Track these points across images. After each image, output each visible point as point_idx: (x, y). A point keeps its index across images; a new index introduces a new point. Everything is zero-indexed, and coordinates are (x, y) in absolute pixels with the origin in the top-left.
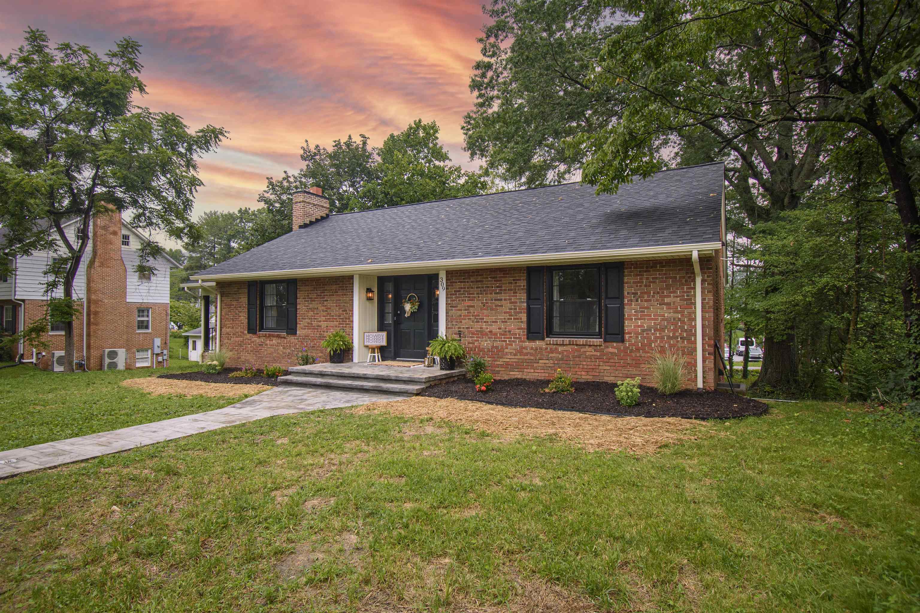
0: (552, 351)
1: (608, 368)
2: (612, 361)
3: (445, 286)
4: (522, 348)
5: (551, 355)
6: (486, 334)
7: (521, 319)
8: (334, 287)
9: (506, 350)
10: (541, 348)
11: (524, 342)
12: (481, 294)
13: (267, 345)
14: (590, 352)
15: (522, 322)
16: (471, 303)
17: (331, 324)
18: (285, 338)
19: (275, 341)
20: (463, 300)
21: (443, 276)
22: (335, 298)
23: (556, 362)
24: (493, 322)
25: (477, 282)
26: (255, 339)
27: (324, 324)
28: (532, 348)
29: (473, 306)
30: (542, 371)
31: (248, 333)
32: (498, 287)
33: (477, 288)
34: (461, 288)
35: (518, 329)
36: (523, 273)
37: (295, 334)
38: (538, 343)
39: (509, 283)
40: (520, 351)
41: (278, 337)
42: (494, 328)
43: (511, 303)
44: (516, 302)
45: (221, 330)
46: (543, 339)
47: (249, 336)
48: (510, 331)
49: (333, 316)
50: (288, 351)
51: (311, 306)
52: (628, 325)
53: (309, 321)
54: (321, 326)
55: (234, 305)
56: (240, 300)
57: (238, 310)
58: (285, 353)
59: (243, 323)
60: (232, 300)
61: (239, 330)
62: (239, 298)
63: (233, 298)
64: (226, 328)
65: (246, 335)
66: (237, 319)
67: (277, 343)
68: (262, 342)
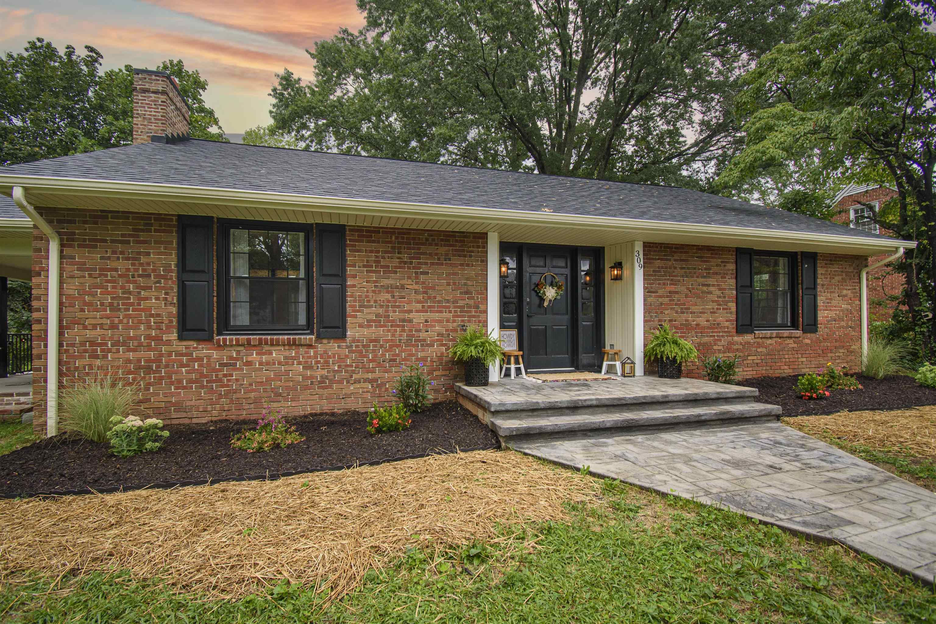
0: (759, 345)
1: (804, 359)
2: (807, 352)
3: (642, 263)
4: (731, 343)
5: (759, 350)
6: (693, 328)
7: (730, 309)
8: (442, 250)
9: (715, 347)
10: (749, 343)
11: (732, 336)
12: (687, 277)
13: (249, 363)
14: (791, 343)
15: (731, 313)
16: (672, 288)
17: (437, 316)
18: (310, 346)
19: (277, 354)
20: (664, 284)
21: (639, 247)
22: (444, 270)
23: (763, 357)
24: (701, 313)
25: (682, 260)
27: (418, 318)
28: (741, 344)
29: (676, 293)
30: (751, 369)
31: (181, 338)
32: (706, 269)
33: (682, 268)
34: (662, 267)
35: (727, 321)
36: (732, 255)
37: (343, 336)
38: (748, 338)
39: (717, 265)
40: (728, 349)
41: (291, 344)
42: (702, 321)
43: (720, 289)
44: (725, 289)
45: (61, 334)
46: (752, 332)
47: (182, 346)
48: (718, 324)
49: (439, 302)
50: (320, 373)
51: (385, 282)
52: (822, 315)
53: (381, 311)
54: (410, 321)
55: (116, 270)
56: (143, 259)
57: (135, 282)
58: (311, 377)
59: (158, 315)
60: (109, 258)
61: (139, 332)
62: (139, 253)
63: (114, 252)
64: (85, 328)
65: (169, 343)
66: (132, 304)
67: (286, 358)
68: (231, 358)
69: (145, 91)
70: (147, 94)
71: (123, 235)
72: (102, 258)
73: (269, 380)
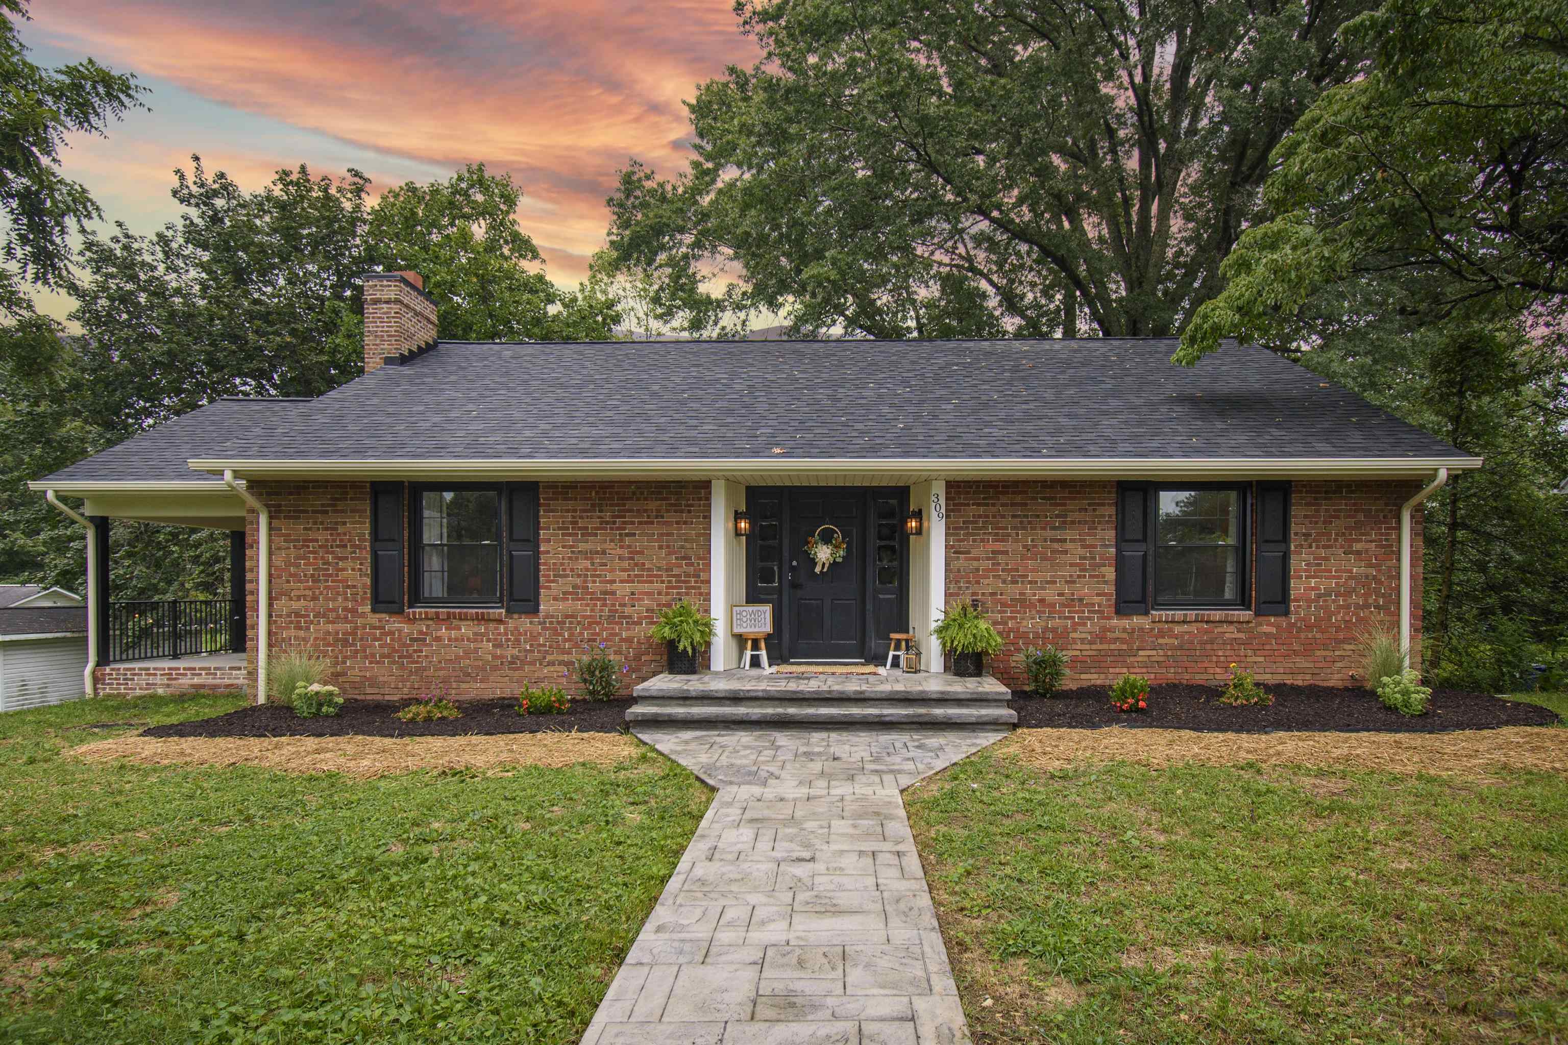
0: (1161, 634)
1: (1261, 659)
2: (1267, 647)
3: (943, 510)
4: (1105, 630)
5: (1161, 641)
6: (1032, 606)
7: (1104, 576)
8: (652, 505)
9: (1072, 635)
10: (1142, 630)
11: (1109, 618)
12: (1024, 528)
13: (438, 639)
14: (1231, 632)
15: (1106, 582)
16: (1000, 546)
17: (646, 587)
18: (500, 621)
19: (466, 630)
20: (982, 540)
21: (939, 489)
22: (656, 530)
23: (1170, 653)
24: (1048, 582)
25: (1013, 505)
26: (395, 624)
27: (623, 590)
28: (1124, 630)
29: (1003, 553)
30: (1144, 670)
31: (374, 611)
32: (1057, 516)
33: (1014, 516)
34: (980, 516)
35: (1098, 595)
36: (1109, 492)
37: (535, 611)
38: (1137, 621)
39: (1080, 510)
40: (1101, 637)
41: (480, 619)
42: (1050, 594)
43: (1083, 547)
44: (1095, 546)
45: (270, 605)
46: (1146, 613)
47: (374, 619)
48: (1081, 600)
49: (649, 570)
50: (511, 652)
51: (582, 546)
52: (1297, 587)
53: (578, 581)
54: (613, 593)
55: (317, 541)
56: (341, 530)
57: (333, 553)
58: (501, 657)
59: (354, 587)
60: (310, 529)
61: (337, 604)
62: (336, 523)
63: (315, 523)
64: (291, 599)
65: (363, 615)
66: (331, 575)
67: (475, 634)
68: (421, 632)
69: (376, 302)
70: (379, 306)
71: (323, 505)
72: (305, 529)
73: (458, 658)
